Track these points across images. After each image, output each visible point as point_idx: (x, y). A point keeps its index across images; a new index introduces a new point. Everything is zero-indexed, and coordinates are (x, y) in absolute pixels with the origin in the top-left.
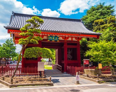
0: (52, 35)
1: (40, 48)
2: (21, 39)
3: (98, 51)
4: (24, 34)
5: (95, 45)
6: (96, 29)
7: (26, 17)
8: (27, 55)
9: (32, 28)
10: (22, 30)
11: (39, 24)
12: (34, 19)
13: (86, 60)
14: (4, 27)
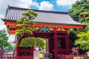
0: (44, 26)
1: (34, 38)
2: (18, 30)
3: (86, 40)
4: (20, 26)
5: (83, 34)
6: (81, 21)
7: (20, 10)
8: (23, 44)
9: (27, 20)
10: (19, 22)
11: (33, 17)
12: (30, 12)
13: (75, 49)
14: (2, 19)
